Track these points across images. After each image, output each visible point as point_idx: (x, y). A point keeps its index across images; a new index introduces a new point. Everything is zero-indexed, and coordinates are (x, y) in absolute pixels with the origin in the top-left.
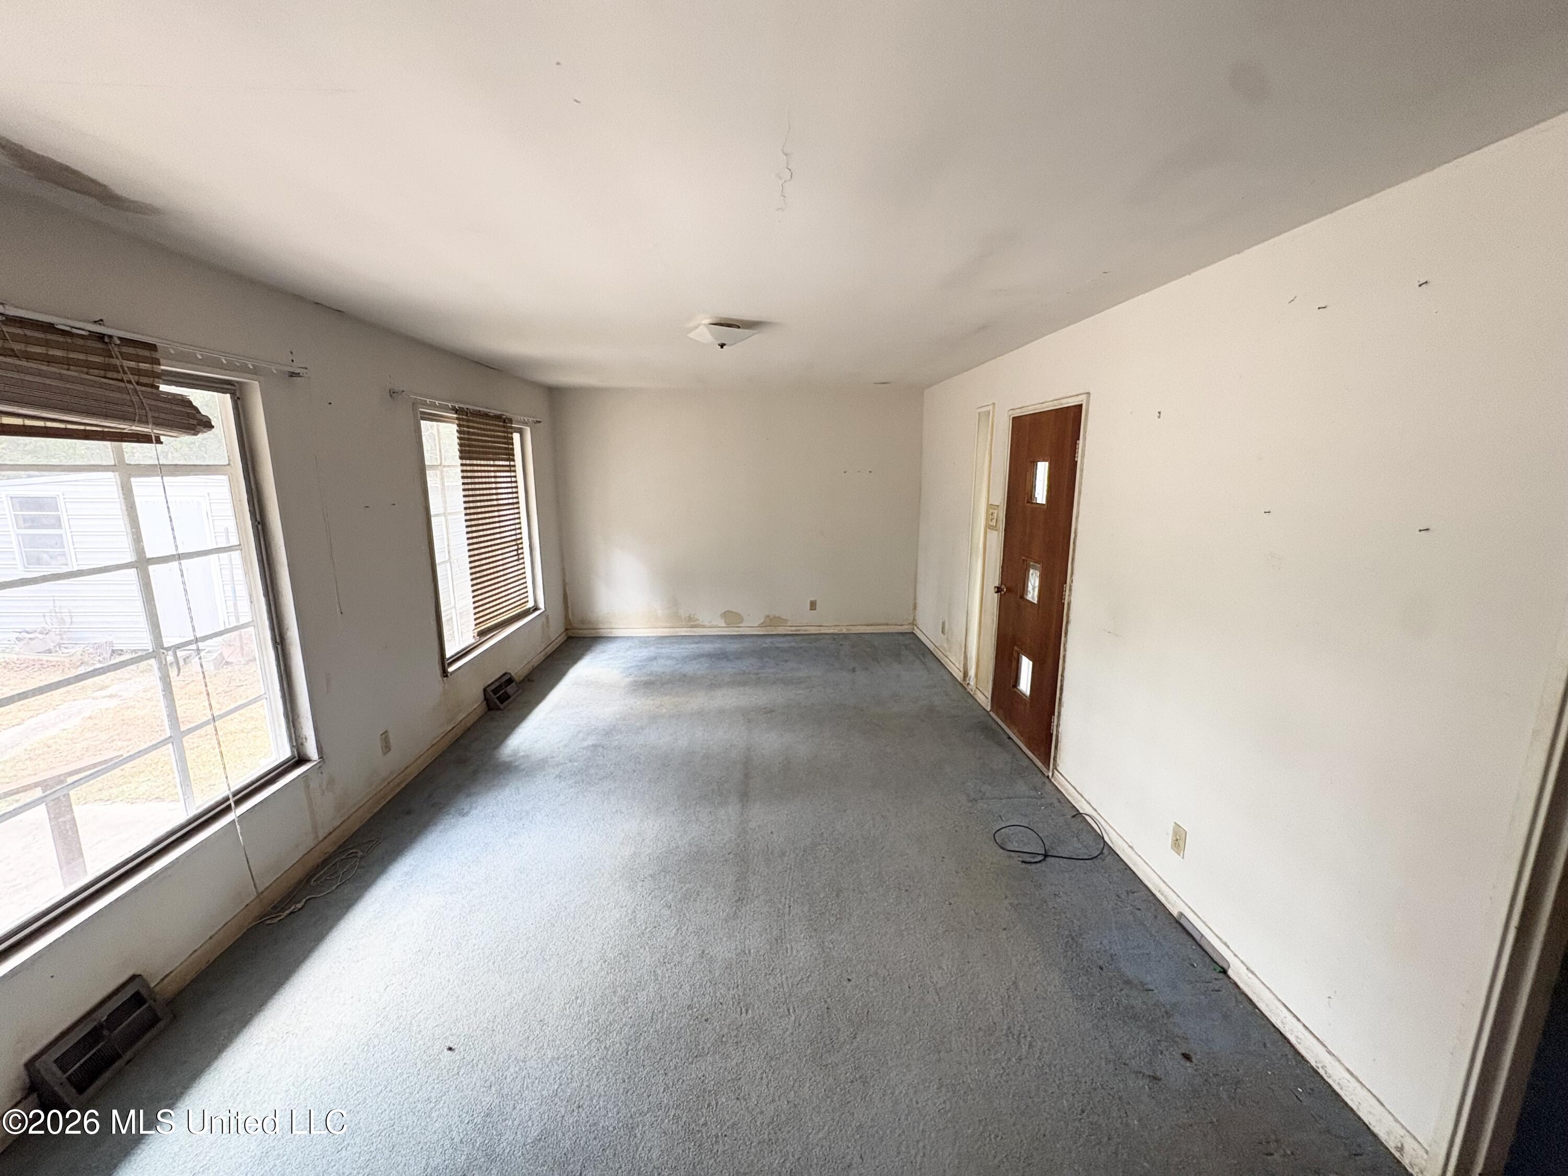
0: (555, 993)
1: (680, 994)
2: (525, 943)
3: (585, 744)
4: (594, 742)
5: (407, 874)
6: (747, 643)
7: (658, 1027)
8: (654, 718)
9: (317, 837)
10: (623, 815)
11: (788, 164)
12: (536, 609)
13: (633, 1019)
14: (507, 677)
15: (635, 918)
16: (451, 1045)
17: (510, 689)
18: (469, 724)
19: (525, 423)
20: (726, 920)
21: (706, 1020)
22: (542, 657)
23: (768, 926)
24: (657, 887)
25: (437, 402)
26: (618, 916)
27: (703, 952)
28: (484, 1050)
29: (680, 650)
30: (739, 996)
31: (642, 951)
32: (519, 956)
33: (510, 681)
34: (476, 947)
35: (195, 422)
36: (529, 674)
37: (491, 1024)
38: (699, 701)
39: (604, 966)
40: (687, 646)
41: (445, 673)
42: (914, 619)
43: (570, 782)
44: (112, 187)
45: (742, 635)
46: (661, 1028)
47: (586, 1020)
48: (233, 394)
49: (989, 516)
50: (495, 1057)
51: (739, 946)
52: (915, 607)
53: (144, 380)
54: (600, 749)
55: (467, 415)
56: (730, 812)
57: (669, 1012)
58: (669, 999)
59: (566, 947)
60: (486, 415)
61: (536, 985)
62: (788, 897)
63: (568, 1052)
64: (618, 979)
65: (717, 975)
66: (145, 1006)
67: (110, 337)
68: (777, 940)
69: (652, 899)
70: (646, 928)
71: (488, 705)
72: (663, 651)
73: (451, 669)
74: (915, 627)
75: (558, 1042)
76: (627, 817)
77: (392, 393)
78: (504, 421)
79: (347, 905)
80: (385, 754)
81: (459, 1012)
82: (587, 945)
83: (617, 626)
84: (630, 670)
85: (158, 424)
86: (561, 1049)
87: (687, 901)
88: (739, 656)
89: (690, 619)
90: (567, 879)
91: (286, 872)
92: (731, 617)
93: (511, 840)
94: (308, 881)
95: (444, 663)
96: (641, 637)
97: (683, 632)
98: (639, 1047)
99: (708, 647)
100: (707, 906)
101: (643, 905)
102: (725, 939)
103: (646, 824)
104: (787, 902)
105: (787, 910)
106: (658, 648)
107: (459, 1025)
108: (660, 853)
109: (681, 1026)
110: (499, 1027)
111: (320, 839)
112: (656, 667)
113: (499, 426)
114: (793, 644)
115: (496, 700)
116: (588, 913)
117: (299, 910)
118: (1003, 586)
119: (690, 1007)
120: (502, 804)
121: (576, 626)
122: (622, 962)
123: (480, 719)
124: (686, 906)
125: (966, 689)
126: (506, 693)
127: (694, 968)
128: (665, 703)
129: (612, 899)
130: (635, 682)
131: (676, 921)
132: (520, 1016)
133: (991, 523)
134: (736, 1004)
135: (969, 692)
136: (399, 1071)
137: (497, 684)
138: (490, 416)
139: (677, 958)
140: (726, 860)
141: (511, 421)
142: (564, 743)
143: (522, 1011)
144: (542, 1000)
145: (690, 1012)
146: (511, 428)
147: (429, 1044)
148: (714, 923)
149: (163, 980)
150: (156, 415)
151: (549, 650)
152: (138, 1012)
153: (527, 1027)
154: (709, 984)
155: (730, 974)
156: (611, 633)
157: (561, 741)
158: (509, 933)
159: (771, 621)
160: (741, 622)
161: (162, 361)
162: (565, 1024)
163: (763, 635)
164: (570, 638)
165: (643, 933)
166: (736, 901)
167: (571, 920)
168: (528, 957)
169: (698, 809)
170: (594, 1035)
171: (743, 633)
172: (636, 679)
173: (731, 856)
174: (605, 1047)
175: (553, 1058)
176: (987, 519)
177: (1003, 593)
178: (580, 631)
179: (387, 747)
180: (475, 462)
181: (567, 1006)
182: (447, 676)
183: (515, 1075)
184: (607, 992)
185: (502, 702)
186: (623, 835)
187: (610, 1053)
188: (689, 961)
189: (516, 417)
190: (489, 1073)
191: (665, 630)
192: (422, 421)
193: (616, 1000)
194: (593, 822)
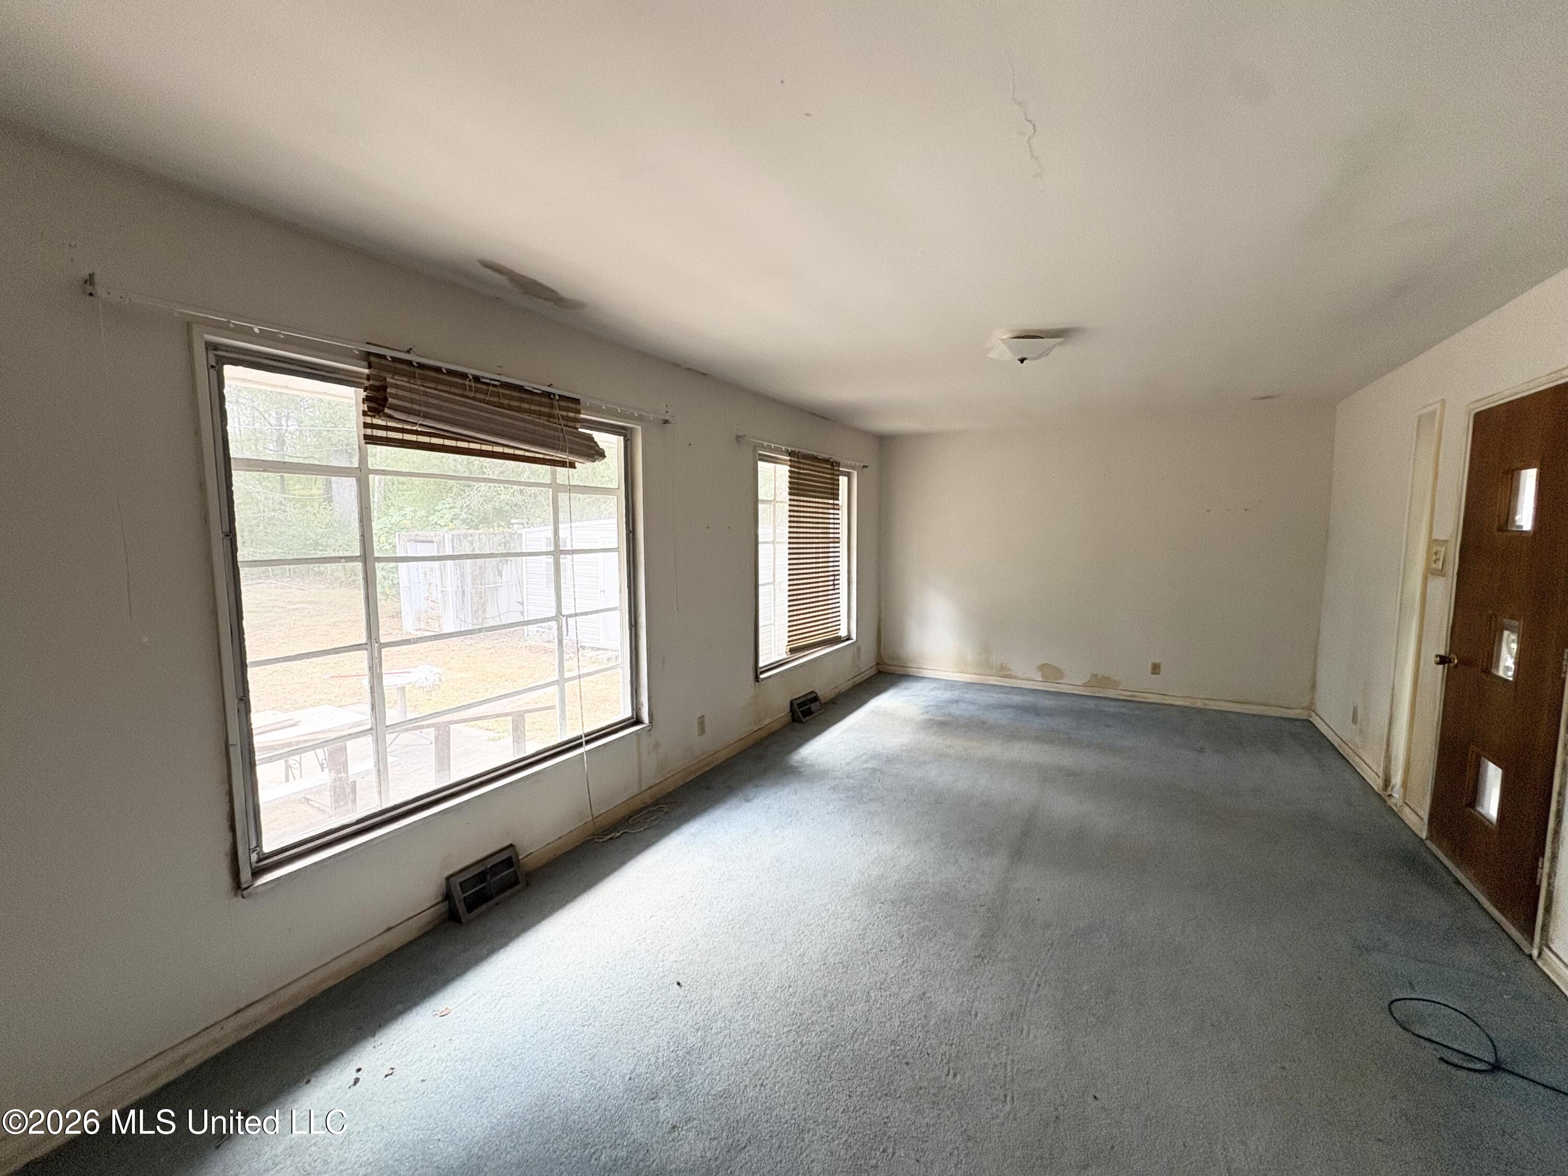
0: (773, 974)
1: (888, 1025)
2: (762, 922)
3: (866, 766)
4: (875, 766)
5: (693, 834)
6: (1064, 702)
7: (856, 1047)
8: (940, 756)
9: (641, 787)
10: (881, 837)
11: (1026, 115)
12: (848, 638)
13: (834, 1029)
14: (812, 696)
15: (864, 934)
16: (681, 982)
17: (814, 706)
18: (774, 729)
19: (853, 468)
20: (958, 971)
21: (907, 1064)
22: (849, 684)
23: (1005, 996)
24: (894, 913)
25: (773, 445)
26: (849, 927)
27: (924, 994)
28: (703, 997)
29: (986, 698)
30: (951, 1055)
31: (861, 968)
32: (754, 930)
33: (816, 699)
34: (724, 910)
35: (594, 452)
36: (834, 698)
37: (715, 978)
38: (993, 749)
39: (822, 967)
40: (994, 695)
41: (757, 679)
42: (1312, 703)
43: (842, 796)
44: (558, 291)
45: (1061, 693)
46: (859, 1050)
47: (792, 1009)
48: (625, 437)
49: (1432, 555)
50: (709, 1007)
51: (965, 1004)
52: (1313, 687)
53: (570, 424)
54: (878, 773)
55: (798, 458)
56: (994, 865)
57: (871, 1038)
58: (875, 1024)
59: (794, 938)
60: (815, 458)
61: (760, 960)
62: (1040, 973)
63: (767, 1031)
64: (832, 985)
65: (932, 1023)
66: (512, 869)
67: (554, 395)
68: (1012, 1015)
69: (886, 923)
70: (872, 948)
71: (793, 715)
72: (967, 696)
73: (762, 676)
74: (1313, 714)
75: (762, 1018)
76: (885, 840)
77: (739, 438)
78: (832, 465)
79: (647, 844)
80: (700, 735)
81: (694, 957)
82: (813, 943)
83: (925, 667)
84: (929, 709)
85: (572, 452)
86: (763, 1026)
87: (921, 938)
88: (1051, 713)
89: (1002, 667)
90: (814, 879)
91: (616, 807)
92: (1050, 671)
93: (777, 831)
94: (628, 820)
95: (757, 671)
96: (947, 680)
97: (993, 680)
98: (833, 1057)
99: (1017, 699)
100: (941, 949)
101: (875, 926)
102: (951, 990)
103: (901, 851)
104: (1037, 979)
105: (1035, 987)
106: (963, 693)
107: (692, 968)
108: (908, 883)
109: (880, 1056)
110: (720, 983)
111: (643, 789)
112: (954, 710)
113: (827, 468)
114: (1123, 710)
115: (800, 713)
116: (823, 915)
117: (617, 838)
118: (1452, 656)
119: (893, 1042)
120: (779, 800)
121: (886, 661)
122: (841, 971)
123: (785, 726)
124: (919, 941)
125: (1385, 802)
126: (809, 709)
127: (910, 1006)
128: (957, 744)
129: (848, 910)
130: (930, 720)
131: (904, 953)
132: (739, 982)
133: (1434, 566)
134: (945, 1061)
135: (1390, 807)
136: (639, 985)
137: (804, 699)
138: (819, 459)
139: (894, 989)
140: (976, 911)
141: (838, 465)
142: (848, 760)
143: (742, 978)
144: (761, 975)
145: (893, 1047)
146: (839, 470)
147: (666, 973)
148: (944, 970)
149: (527, 856)
150: (571, 446)
151: (858, 680)
152: (508, 871)
153: (741, 993)
154: (920, 1029)
155: (946, 1028)
156: (919, 672)
157: (845, 759)
158: (752, 908)
159: (1098, 681)
160: (1062, 678)
161: (582, 411)
162: (773, 1005)
163: (1087, 696)
164: (879, 673)
165: (867, 952)
166: (976, 957)
167: (806, 916)
168: (761, 933)
169: (959, 852)
170: (795, 1026)
171: (1063, 691)
172: (932, 717)
173: (984, 909)
174: (801, 1042)
175: (754, 1029)
176: (1428, 559)
177: (1452, 665)
178: (889, 667)
179: (702, 731)
180: (802, 498)
181: (780, 990)
182: (758, 681)
183: (719, 1030)
184: (818, 992)
185: (804, 717)
186: (876, 855)
187: (804, 1049)
188: (907, 997)
189: (843, 460)
190: (701, 1018)
191: (974, 676)
192: (760, 464)
193: (824, 1003)
194: (852, 836)
